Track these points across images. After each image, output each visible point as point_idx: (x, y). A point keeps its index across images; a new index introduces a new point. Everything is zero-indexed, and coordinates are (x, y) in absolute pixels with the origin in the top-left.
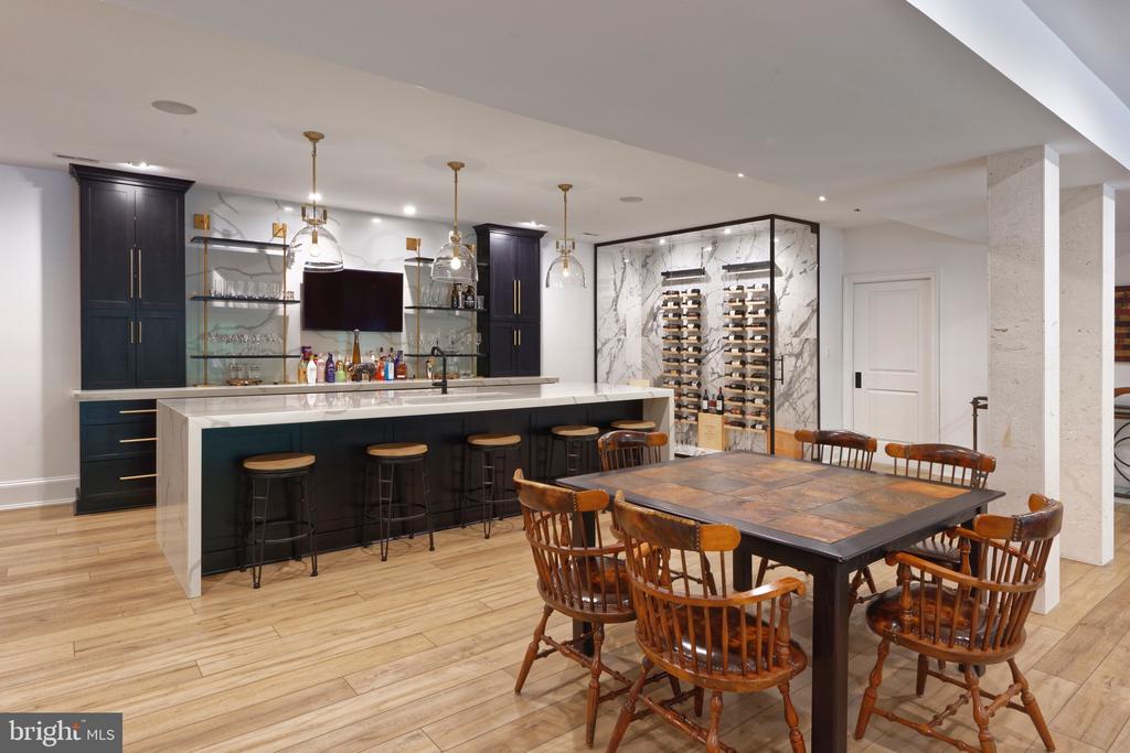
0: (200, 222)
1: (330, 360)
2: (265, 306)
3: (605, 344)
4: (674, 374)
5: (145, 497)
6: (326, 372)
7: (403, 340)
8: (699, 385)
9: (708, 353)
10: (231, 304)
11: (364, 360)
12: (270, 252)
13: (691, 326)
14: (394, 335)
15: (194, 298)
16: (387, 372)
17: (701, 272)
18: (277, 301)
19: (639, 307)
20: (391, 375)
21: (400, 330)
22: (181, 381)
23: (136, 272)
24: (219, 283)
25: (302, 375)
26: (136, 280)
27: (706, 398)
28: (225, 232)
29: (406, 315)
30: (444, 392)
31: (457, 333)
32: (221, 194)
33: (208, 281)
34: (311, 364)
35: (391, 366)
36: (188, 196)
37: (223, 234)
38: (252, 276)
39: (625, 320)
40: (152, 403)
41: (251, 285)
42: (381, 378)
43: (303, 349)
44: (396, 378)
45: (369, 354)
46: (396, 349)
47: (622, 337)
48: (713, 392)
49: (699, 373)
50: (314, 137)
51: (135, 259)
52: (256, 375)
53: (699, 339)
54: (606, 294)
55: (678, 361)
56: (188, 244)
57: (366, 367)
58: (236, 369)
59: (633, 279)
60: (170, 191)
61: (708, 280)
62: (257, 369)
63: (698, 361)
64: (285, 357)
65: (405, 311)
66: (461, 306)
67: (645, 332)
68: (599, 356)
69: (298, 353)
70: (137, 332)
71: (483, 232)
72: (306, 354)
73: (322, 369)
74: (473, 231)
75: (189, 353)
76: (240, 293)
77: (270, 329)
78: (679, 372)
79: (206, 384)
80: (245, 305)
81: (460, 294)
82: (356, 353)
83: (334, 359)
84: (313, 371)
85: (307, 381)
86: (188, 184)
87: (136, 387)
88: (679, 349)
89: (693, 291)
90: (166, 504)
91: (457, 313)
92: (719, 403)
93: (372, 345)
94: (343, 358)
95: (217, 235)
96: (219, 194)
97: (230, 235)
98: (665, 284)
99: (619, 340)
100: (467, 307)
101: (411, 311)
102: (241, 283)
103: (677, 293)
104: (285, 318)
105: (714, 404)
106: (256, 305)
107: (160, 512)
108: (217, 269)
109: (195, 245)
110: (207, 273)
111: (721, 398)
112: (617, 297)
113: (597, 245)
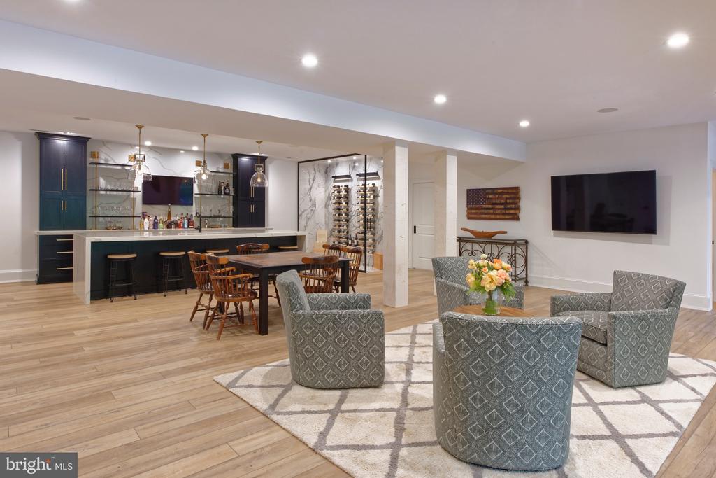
0: (94, 155)
1: (156, 218)
2: (125, 193)
3: (303, 212)
4: (337, 227)
5: (67, 277)
6: (154, 224)
7: (194, 209)
8: (347, 232)
9: (352, 216)
10: (108, 192)
11: (173, 219)
12: (127, 168)
13: (344, 203)
14: (189, 207)
15: (91, 190)
16: (184, 224)
17: (349, 176)
18: (130, 191)
19: (323, 193)
20: (186, 226)
21: (192, 205)
22: (84, 228)
23: (64, 178)
24: (102, 183)
25: (142, 225)
26: (64, 182)
27: (351, 239)
28: (106, 160)
29: (195, 197)
30: (200, 231)
31: (222, 206)
32: (104, 143)
33: (97, 182)
34: (146, 220)
35: (186, 222)
36: (88, 144)
37: (105, 160)
38: (118, 179)
39: (315, 200)
40: (71, 237)
41: (118, 183)
42: (181, 227)
43: (143, 213)
44: (188, 227)
45: (176, 216)
46: (190, 214)
47: (314, 208)
48: (353, 236)
49: (347, 226)
50: (140, 127)
51: (64, 173)
52: (120, 225)
53: (347, 210)
54: (304, 187)
55: (339, 221)
56: (88, 165)
57: (173, 222)
58: (110, 222)
59: (320, 180)
60: (80, 142)
61: (352, 180)
62: (120, 222)
63: (347, 221)
64: (133, 217)
65: (194, 195)
66: (223, 193)
67: (327, 206)
68: (300, 218)
69: (141, 215)
70: (64, 205)
71: (236, 157)
72: (144, 216)
73: (152, 223)
74: (231, 157)
75: (87, 215)
76: (112, 188)
77: (127, 205)
78: (340, 226)
79: (96, 229)
80: (115, 193)
81: (223, 187)
82: (169, 215)
83: (158, 218)
84: (147, 223)
85: (143, 227)
86: (88, 139)
87: (64, 230)
88: (339, 215)
89: (345, 186)
90: (76, 281)
91: (222, 196)
92: (355, 241)
93: (178, 212)
94: (162, 218)
95: (102, 162)
96: (103, 142)
97: (108, 161)
98: (335, 182)
99: (312, 210)
100: (225, 194)
101: (198, 196)
102: (113, 183)
103: (339, 187)
104: (134, 199)
105: (353, 242)
106: (120, 193)
107: (74, 284)
108: (101, 176)
109: (92, 166)
110: (97, 178)
111: (356, 239)
112: (311, 188)
113: (299, 163)
